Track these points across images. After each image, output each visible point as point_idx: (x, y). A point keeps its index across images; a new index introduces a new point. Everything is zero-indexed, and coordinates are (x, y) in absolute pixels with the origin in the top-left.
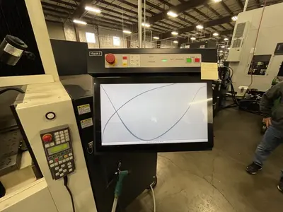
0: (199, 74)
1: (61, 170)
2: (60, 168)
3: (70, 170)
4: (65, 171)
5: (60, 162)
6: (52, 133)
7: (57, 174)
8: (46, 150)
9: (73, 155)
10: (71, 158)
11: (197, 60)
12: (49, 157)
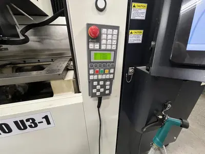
1: (98, 87)
2: (98, 84)
3: (107, 92)
4: (102, 90)
5: (100, 77)
6: (100, 27)
7: (94, 91)
8: (89, 51)
9: (114, 73)
10: (111, 76)
12: (91, 64)
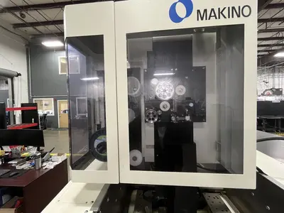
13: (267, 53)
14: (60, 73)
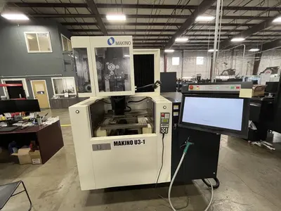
0: (239, 94)
4: (165, 131)
5: (164, 127)
6: (164, 113)
7: (162, 131)
8: (161, 119)
10: (168, 127)
11: (238, 88)
12: (161, 123)
13: (226, 37)
14: (29, 52)
